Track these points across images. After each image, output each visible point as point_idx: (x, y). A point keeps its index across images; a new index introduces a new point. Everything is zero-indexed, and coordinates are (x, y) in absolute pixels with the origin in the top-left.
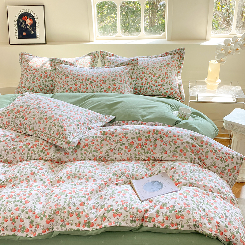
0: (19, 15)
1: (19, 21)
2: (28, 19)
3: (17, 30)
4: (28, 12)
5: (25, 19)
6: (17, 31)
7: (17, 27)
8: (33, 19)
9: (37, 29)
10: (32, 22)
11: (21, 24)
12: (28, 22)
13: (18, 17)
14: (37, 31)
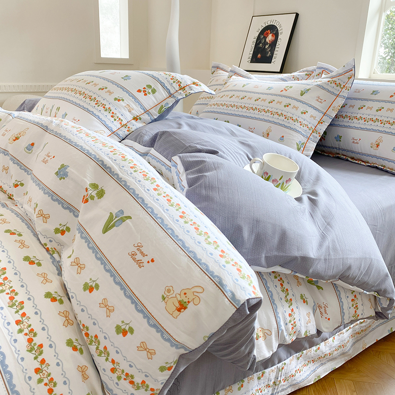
0: (263, 28)
1: (259, 38)
2: (271, 34)
3: (253, 50)
4: (273, 24)
5: (268, 34)
6: (252, 52)
7: (253, 46)
8: (276, 35)
9: (276, 49)
10: (273, 38)
11: (260, 42)
12: (270, 38)
13: (260, 31)
14: (275, 52)
